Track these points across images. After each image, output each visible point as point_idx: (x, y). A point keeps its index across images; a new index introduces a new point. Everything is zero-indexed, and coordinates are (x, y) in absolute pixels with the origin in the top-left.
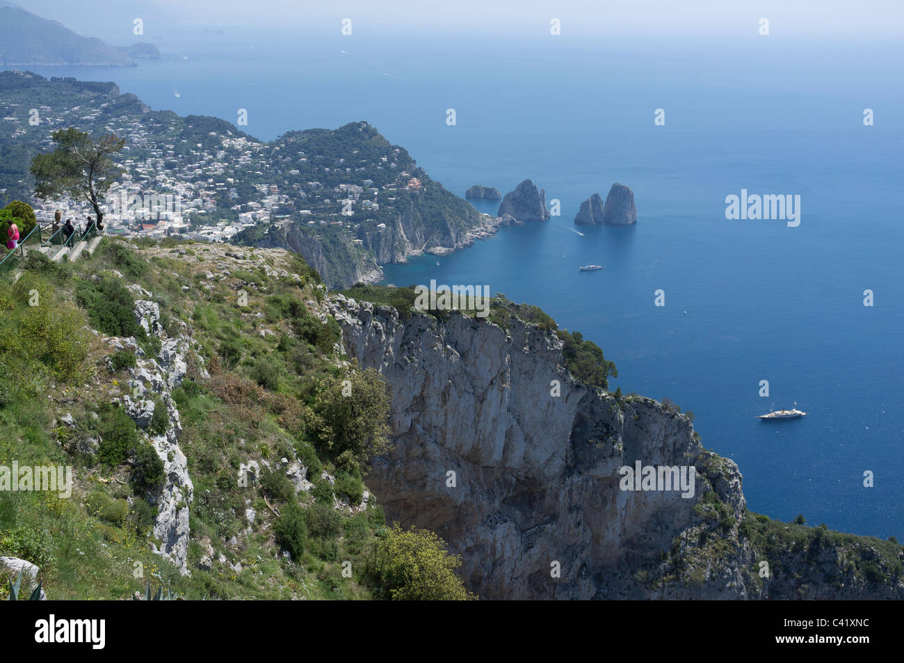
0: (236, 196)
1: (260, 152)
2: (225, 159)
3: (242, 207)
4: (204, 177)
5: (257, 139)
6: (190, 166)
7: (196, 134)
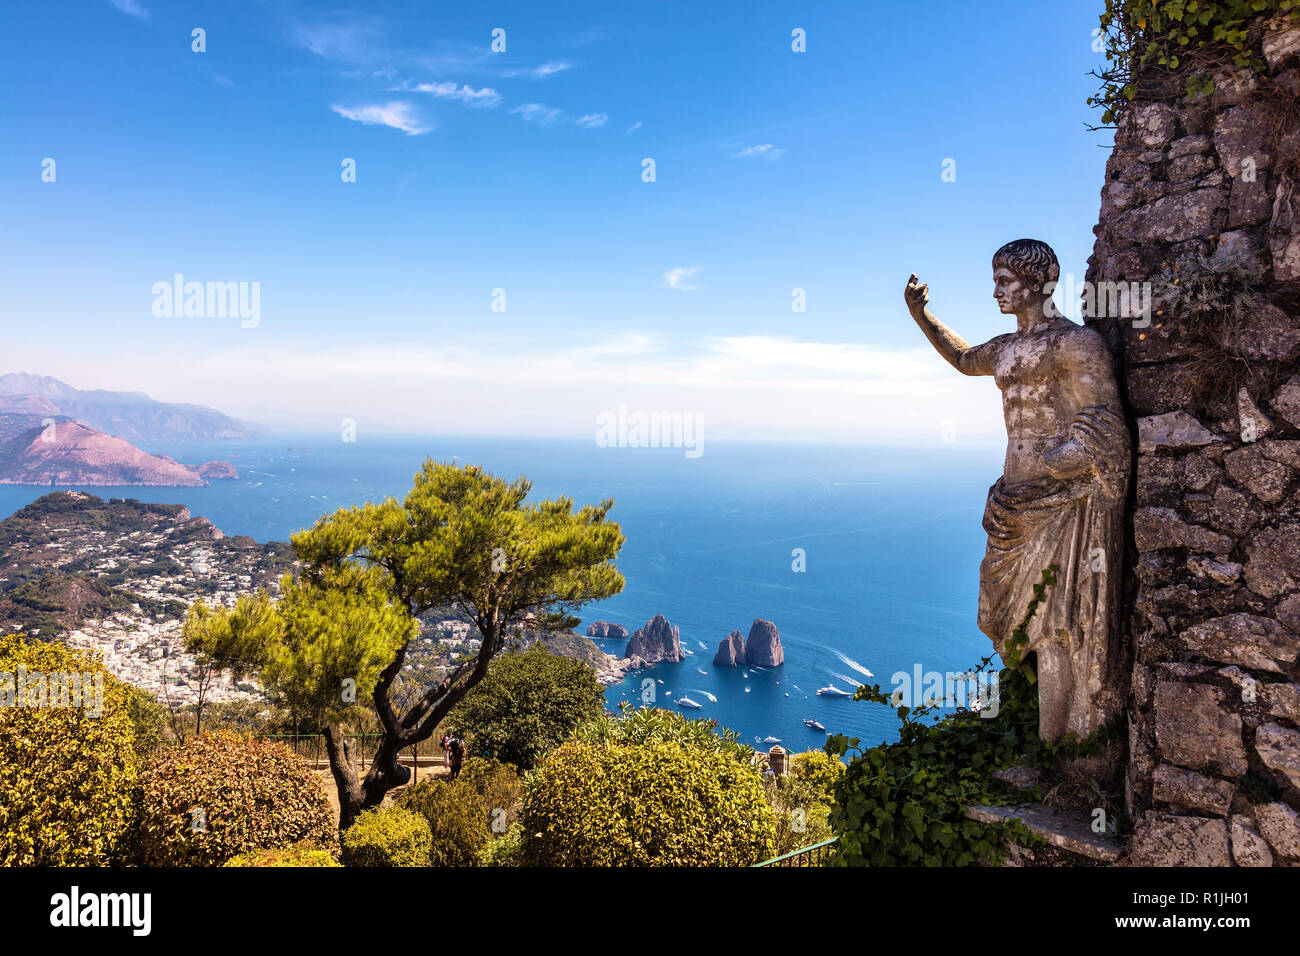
7: (277, 563)
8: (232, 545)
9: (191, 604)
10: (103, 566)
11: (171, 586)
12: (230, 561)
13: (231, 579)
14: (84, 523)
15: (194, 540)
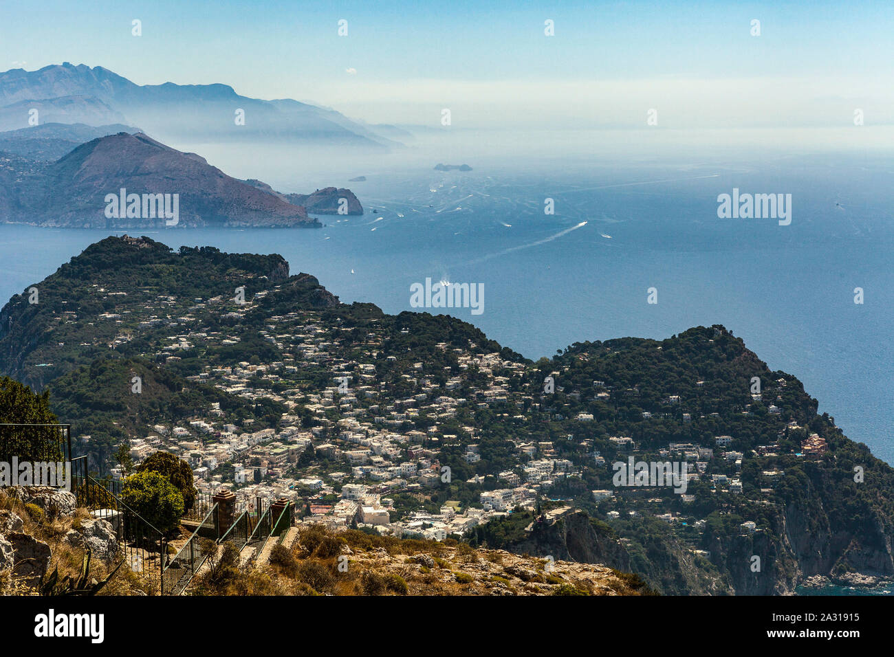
0: (477, 458)
1: (524, 380)
2: (462, 392)
3: (486, 479)
4: (422, 424)
5: (520, 356)
6: (398, 402)
7: (413, 345)
8: (349, 317)
9: (292, 404)
10: (174, 346)
11: (264, 378)
12: (347, 340)
13: (347, 368)
14: (146, 284)
15: (295, 309)
